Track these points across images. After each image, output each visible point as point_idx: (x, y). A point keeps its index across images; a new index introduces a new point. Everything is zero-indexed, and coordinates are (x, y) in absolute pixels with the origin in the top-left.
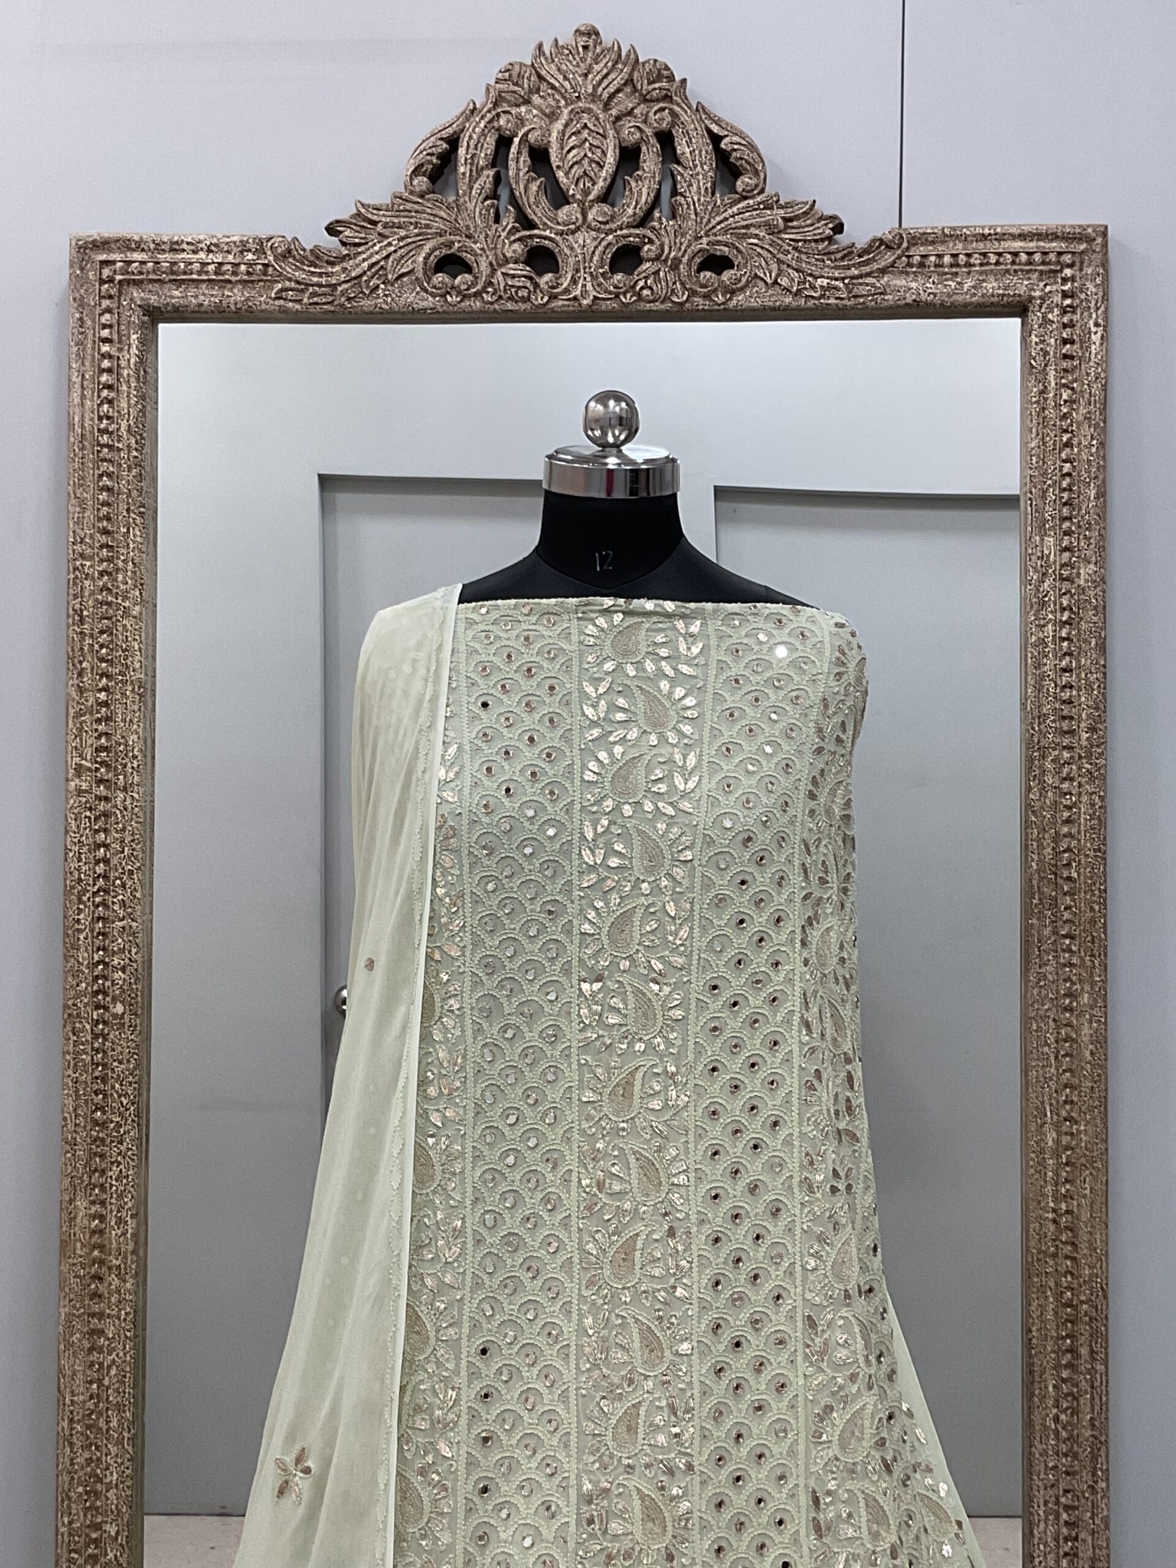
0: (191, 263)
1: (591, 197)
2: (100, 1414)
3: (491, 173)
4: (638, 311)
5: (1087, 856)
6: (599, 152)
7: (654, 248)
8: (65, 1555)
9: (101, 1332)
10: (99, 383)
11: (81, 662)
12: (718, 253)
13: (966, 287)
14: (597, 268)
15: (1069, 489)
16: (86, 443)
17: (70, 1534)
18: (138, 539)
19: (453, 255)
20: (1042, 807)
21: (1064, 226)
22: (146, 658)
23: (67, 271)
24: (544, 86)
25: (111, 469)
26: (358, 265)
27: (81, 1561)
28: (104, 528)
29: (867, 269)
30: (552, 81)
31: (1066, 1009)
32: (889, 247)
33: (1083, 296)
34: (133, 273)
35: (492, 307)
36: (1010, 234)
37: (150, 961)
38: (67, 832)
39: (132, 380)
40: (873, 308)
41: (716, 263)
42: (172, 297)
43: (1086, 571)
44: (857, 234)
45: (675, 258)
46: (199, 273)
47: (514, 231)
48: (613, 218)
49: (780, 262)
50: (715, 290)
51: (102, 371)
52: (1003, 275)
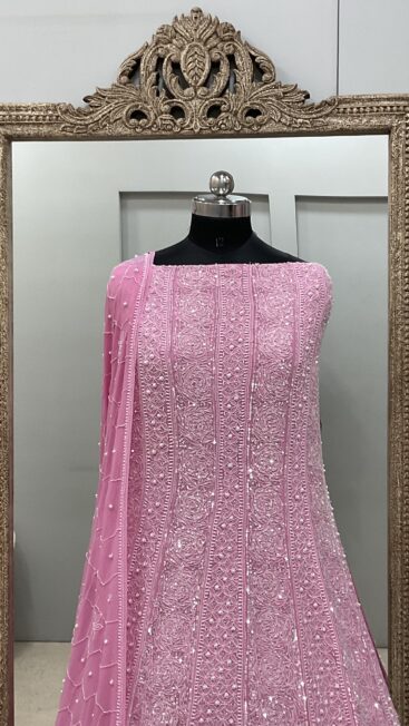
0: (25, 116)
1: (198, 84)
3: (155, 74)
4: (219, 134)
6: (202, 64)
7: (226, 106)
12: (254, 108)
13: (363, 122)
14: (201, 115)
19: (139, 111)
20: (396, 351)
21: (406, 94)
24: (177, 35)
26: (97, 116)
29: (319, 115)
30: (181, 33)
32: (330, 105)
34: (0, 120)
35: (156, 133)
36: (383, 98)
37: (12, 419)
40: (322, 131)
41: (254, 113)
42: (17, 131)
44: (316, 99)
45: (236, 111)
46: (29, 120)
47: (165, 99)
48: (208, 93)
49: (281, 112)
50: (253, 125)
52: (380, 116)
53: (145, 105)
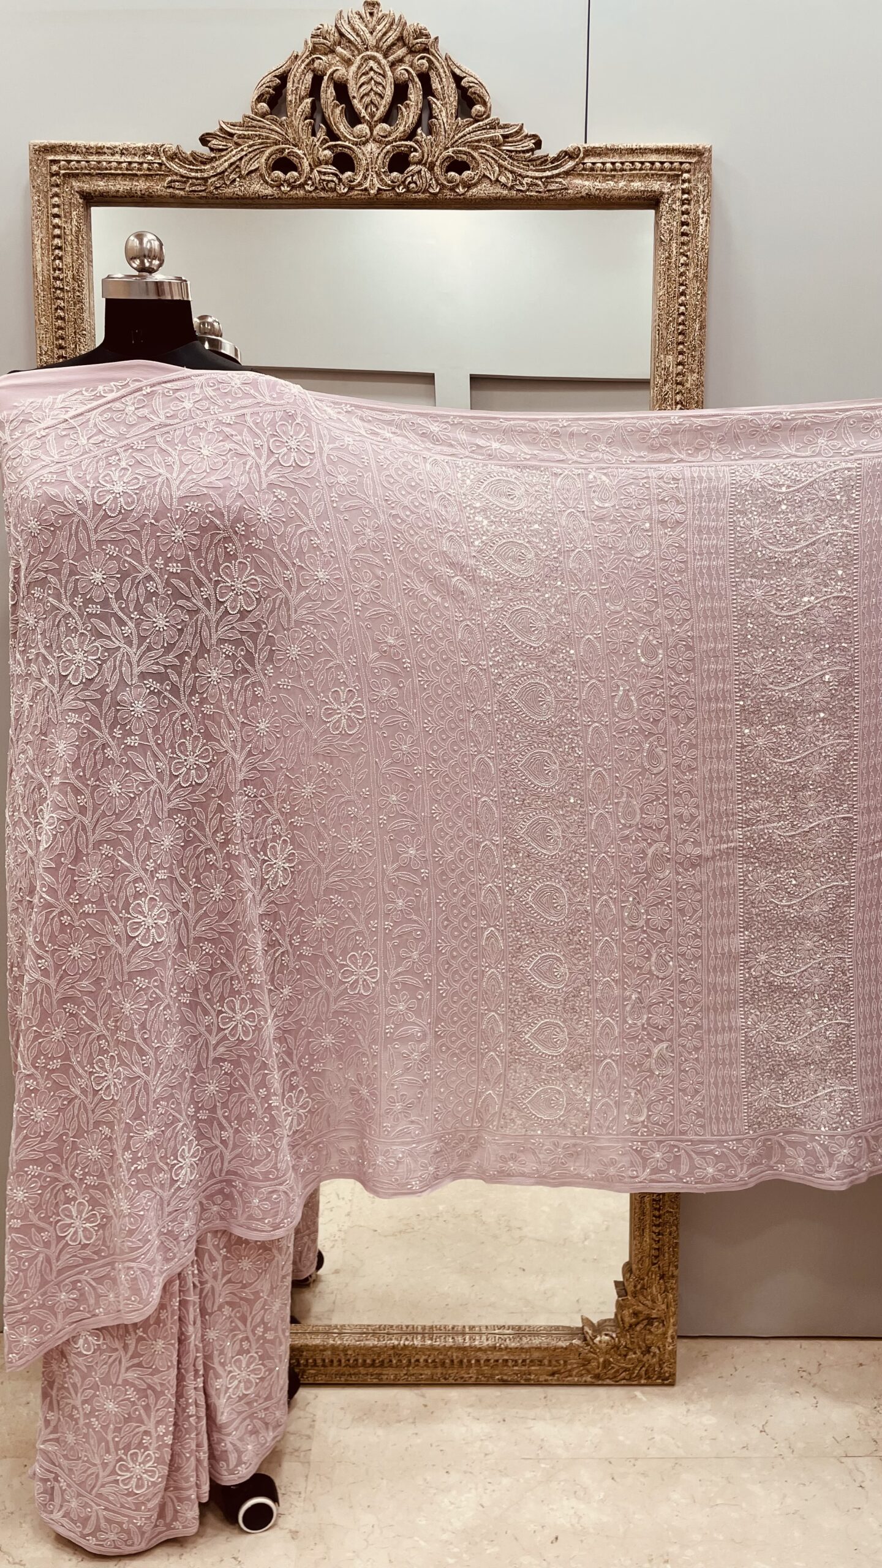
0: (110, 162)
1: (375, 119)
3: (309, 100)
4: (407, 198)
6: (381, 87)
7: (417, 154)
10: (52, 245)
12: (460, 159)
13: (620, 185)
14: (380, 168)
15: (683, 323)
16: (46, 287)
19: (285, 158)
21: (684, 145)
23: (28, 167)
24: (344, 41)
25: (63, 304)
26: (221, 165)
28: (60, 345)
29: (555, 172)
30: (349, 36)
32: (571, 158)
33: (695, 193)
34: (72, 169)
35: (311, 196)
36: (650, 149)
40: (560, 199)
41: (458, 166)
42: (99, 186)
43: (692, 378)
44: (550, 149)
45: (432, 162)
46: (116, 169)
47: (324, 141)
48: (390, 134)
49: (500, 166)
50: (457, 185)
51: (54, 237)
52: (645, 178)
53: (296, 150)
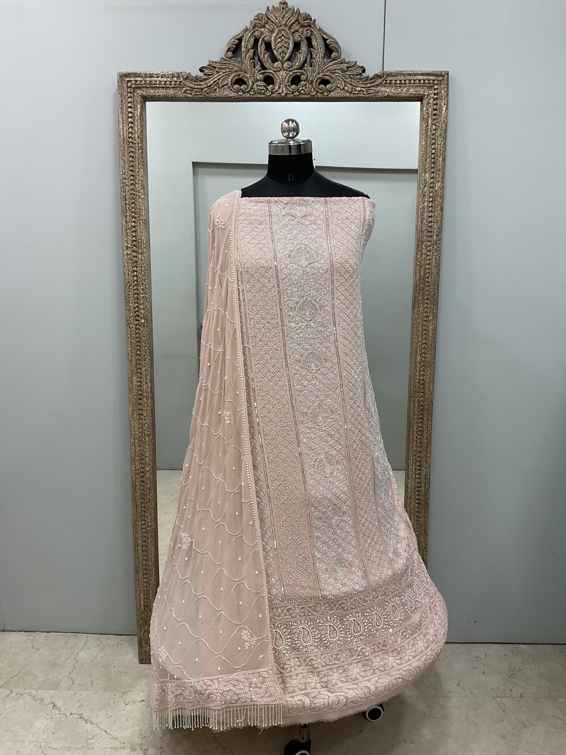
0: (156, 81)
1: (285, 59)
2: (143, 437)
3: (252, 51)
4: (300, 98)
5: (434, 275)
6: (287, 44)
7: (305, 76)
8: (134, 476)
9: (142, 414)
10: (128, 121)
11: (126, 213)
12: (325, 79)
13: (404, 91)
14: (287, 83)
15: (434, 158)
16: (125, 141)
17: (135, 470)
18: (142, 173)
19: (240, 79)
20: (421, 260)
21: (435, 71)
22: (146, 212)
23: (116, 84)
24: (269, 21)
25: (133, 150)
26: (210, 82)
27: (139, 477)
28: (131, 170)
29: (372, 85)
30: (272, 20)
31: (425, 321)
32: (380, 77)
33: (440, 95)
34: (138, 85)
35: (253, 96)
36: (418, 74)
37: (151, 307)
38: (124, 267)
39: (139, 120)
40: (374, 98)
41: (325, 82)
42: (150, 93)
43: (438, 185)
44: (370, 72)
45: (312, 80)
46: (159, 84)
47: (260, 70)
48: (292, 66)
49: (345, 82)
50: (324, 91)
51: (129, 117)
52: (416, 87)
